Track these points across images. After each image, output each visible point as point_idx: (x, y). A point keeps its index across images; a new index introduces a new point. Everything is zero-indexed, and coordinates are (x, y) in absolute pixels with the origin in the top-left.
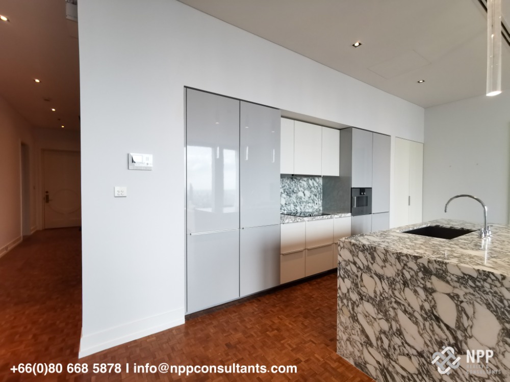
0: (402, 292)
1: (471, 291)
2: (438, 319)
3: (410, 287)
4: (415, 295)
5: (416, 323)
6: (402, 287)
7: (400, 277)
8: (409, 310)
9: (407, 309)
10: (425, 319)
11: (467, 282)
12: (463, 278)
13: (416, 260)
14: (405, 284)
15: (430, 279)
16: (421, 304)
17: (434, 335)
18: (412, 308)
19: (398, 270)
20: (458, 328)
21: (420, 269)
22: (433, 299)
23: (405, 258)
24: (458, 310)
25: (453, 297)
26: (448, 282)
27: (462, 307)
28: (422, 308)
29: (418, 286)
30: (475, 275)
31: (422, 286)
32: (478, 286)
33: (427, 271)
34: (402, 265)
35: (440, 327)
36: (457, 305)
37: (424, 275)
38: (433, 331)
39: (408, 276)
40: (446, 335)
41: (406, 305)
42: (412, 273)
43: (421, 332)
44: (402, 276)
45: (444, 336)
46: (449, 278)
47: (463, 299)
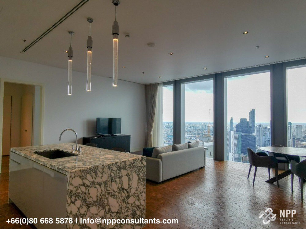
0: (111, 186)
1: (132, 169)
2: (123, 189)
3: (114, 181)
4: (116, 183)
5: (116, 198)
6: (110, 182)
7: (110, 178)
9: (113, 194)
10: (119, 193)
11: (131, 166)
13: (116, 165)
14: (112, 180)
15: (121, 171)
18: (114, 191)
19: (109, 174)
20: (129, 187)
21: (117, 169)
22: (122, 181)
23: (112, 166)
24: (129, 180)
25: (127, 175)
26: (126, 170)
27: (130, 178)
28: (118, 188)
29: (117, 178)
32: (133, 166)
33: (120, 168)
34: (111, 170)
35: (124, 192)
36: (128, 178)
37: (119, 171)
38: (121, 197)
39: (113, 175)
41: (112, 191)
42: (115, 172)
43: (118, 201)
44: (111, 177)
45: (125, 195)
46: (126, 167)
47: (130, 174)
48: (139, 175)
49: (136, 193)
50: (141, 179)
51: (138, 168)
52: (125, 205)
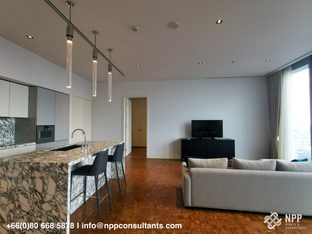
0: (21, 184)
1: (47, 173)
2: (36, 191)
3: (25, 179)
4: (27, 183)
5: (27, 198)
6: (22, 180)
7: (21, 175)
8: (24, 192)
9: (23, 192)
10: (31, 194)
11: (46, 169)
12: (45, 168)
13: (28, 164)
14: (23, 178)
15: (33, 172)
16: (29, 187)
17: (34, 200)
18: (26, 190)
19: (20, 172)
20: (43, 192)
21: (29, 169)
22: (34, 182)
23: (23, 164)
24: (43, 184)
25: (42, 178)
26: (40, 172)
27: (44, 181)
28: (30, 188)
30: (48, 165)
31: (30, 177)
32: (49, 170)
33: (32, 169)
34: (22, 168)
35: (36, 195)
36: (43, 181)
37: (31, 171)
38: (34, 198)
39: (24, 174)
40: (39, 197)
41: (23, 189)
42: (26, 171)
43: (29, 201)
45: (38, 198)
46: (40, 170)
47: (45, 178)
48: (58, 182)
49: (52, 202)
50: (60, 188)
51: (56, 174)
52: (38, 209)
